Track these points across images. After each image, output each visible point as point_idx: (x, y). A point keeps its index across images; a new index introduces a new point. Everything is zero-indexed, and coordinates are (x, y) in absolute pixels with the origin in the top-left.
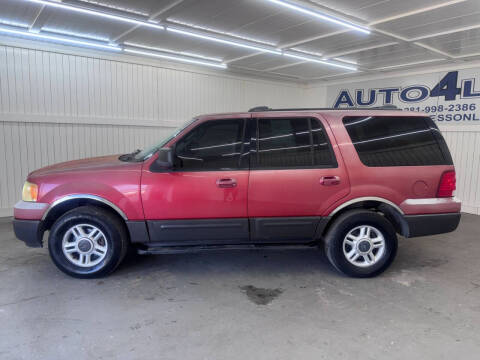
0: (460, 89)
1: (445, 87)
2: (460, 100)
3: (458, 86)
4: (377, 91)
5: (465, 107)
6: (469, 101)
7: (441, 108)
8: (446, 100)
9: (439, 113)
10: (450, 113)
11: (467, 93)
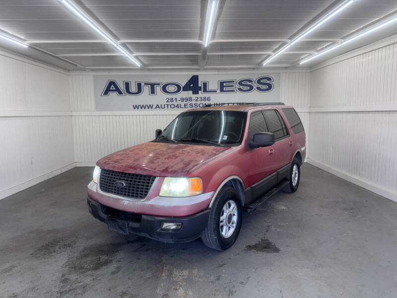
0: (201, 87)
1: (192, 85)
2: (201, 94)
3: (200, 85)
4: (143, 84)
5: (205, 99)
6: (207, 95)
7: (190, 99)
8: (193, 94)
9: (190, 102)
10: (196, 102)
11: (205, 90)
